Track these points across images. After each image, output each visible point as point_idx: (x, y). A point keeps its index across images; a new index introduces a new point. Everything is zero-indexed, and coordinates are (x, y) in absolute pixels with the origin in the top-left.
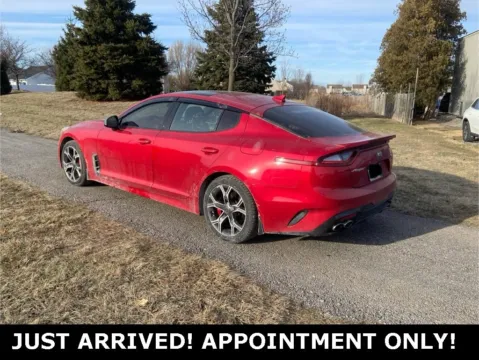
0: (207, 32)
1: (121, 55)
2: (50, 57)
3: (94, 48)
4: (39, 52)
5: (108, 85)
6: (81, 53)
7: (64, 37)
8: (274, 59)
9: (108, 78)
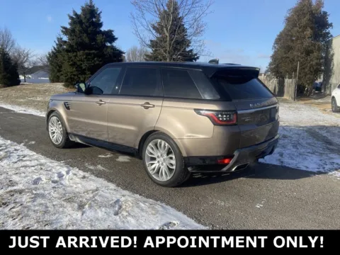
0: (151, 41)
1: (93, 58)
2: (46, 60)
3: (75, 54)
4: (39, 57)
5: (85, 78)
6: (66, 58)
7: (56, 46)
8: (198, 58)
9: (85, 74)
